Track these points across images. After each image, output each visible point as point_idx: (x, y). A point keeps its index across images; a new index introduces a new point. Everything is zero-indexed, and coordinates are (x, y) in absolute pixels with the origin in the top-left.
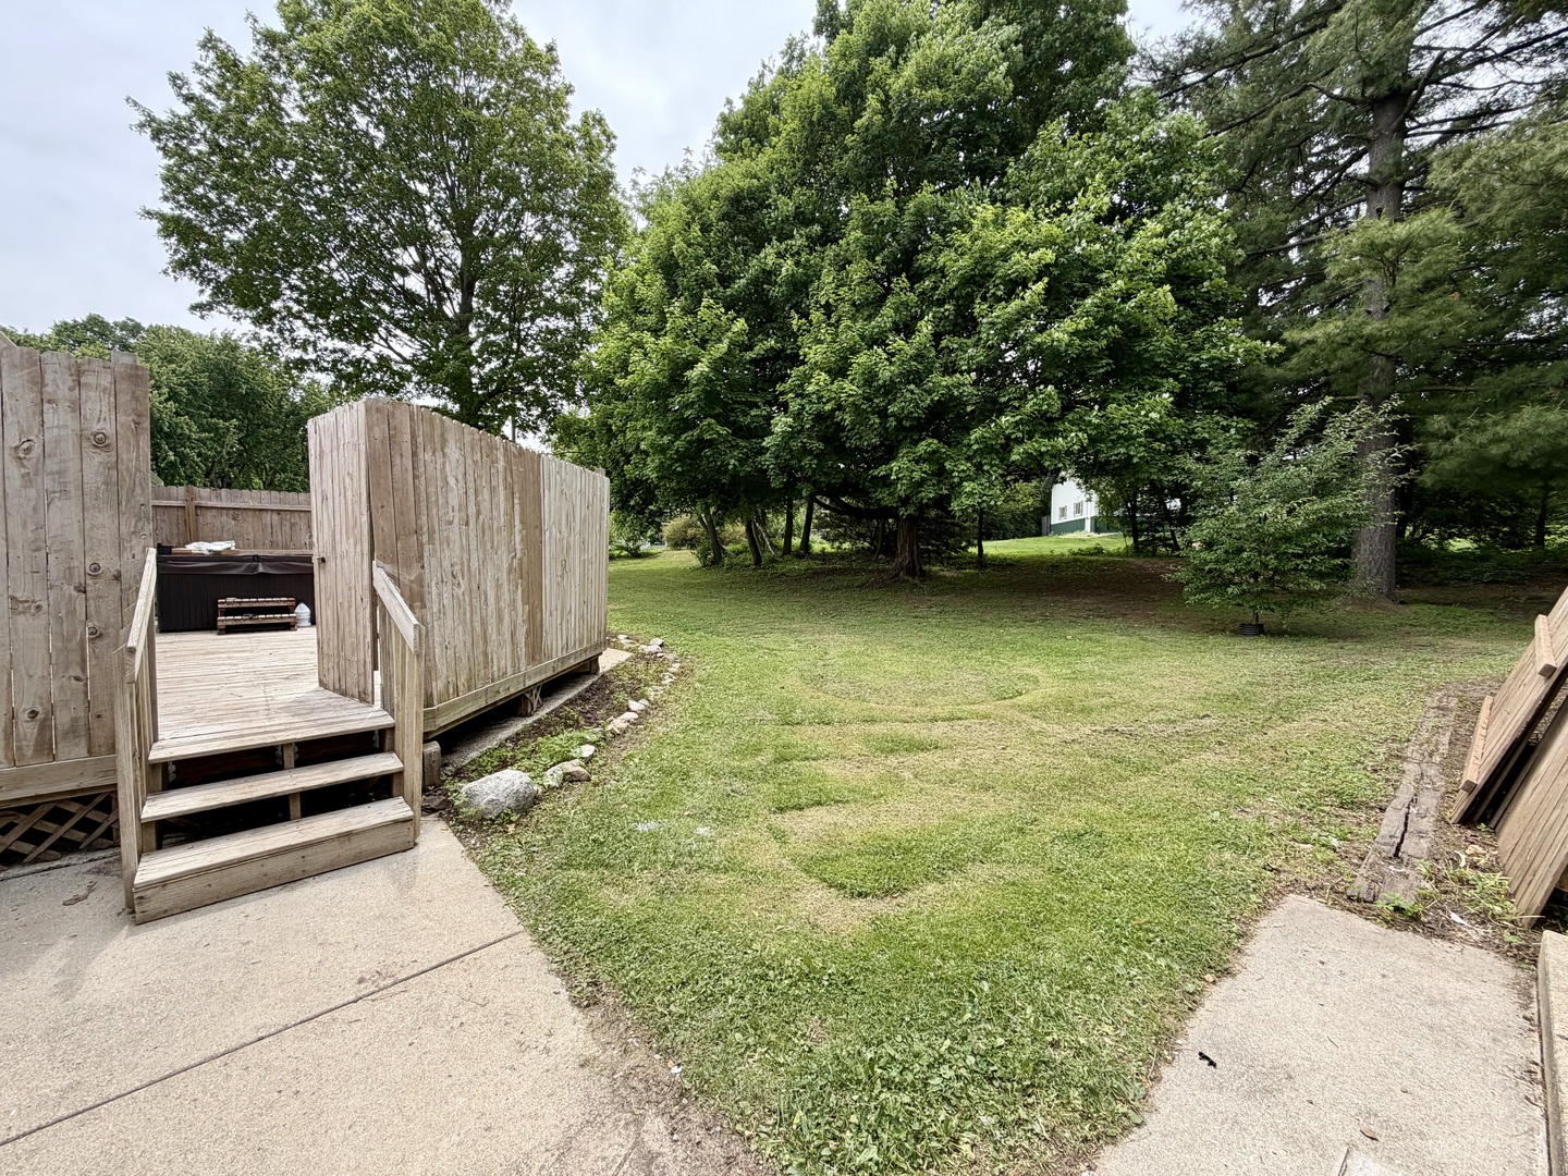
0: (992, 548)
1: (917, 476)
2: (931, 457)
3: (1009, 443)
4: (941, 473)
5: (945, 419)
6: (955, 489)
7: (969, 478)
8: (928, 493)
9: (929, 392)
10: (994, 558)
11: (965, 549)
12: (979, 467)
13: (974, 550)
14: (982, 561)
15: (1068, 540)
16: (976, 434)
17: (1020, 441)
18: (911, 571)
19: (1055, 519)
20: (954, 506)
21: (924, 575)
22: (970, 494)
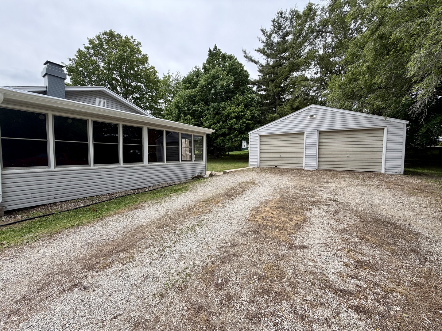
0: (230, 153)
1: (220, 142)
2: (222, 140)
3: (232, 139)
4: (223, 142)
5: (224, 135)
6: (225, 144)
7: (227, 143)
8: (222, 145)
9: (222, 131)
10: (231, 155)
11: (225, 153)
12: (228, 141)
13: (227, 153)
14: (228, 155)
15: (245, 152)
16: (228, 137)
17: (234, 138)
18: (217, 156)
19: (243, 147)
20: (225, 146)
21: (219, 157)
22: (227, 145)
